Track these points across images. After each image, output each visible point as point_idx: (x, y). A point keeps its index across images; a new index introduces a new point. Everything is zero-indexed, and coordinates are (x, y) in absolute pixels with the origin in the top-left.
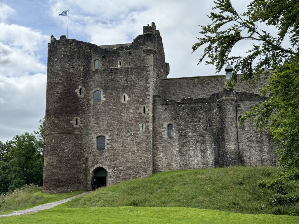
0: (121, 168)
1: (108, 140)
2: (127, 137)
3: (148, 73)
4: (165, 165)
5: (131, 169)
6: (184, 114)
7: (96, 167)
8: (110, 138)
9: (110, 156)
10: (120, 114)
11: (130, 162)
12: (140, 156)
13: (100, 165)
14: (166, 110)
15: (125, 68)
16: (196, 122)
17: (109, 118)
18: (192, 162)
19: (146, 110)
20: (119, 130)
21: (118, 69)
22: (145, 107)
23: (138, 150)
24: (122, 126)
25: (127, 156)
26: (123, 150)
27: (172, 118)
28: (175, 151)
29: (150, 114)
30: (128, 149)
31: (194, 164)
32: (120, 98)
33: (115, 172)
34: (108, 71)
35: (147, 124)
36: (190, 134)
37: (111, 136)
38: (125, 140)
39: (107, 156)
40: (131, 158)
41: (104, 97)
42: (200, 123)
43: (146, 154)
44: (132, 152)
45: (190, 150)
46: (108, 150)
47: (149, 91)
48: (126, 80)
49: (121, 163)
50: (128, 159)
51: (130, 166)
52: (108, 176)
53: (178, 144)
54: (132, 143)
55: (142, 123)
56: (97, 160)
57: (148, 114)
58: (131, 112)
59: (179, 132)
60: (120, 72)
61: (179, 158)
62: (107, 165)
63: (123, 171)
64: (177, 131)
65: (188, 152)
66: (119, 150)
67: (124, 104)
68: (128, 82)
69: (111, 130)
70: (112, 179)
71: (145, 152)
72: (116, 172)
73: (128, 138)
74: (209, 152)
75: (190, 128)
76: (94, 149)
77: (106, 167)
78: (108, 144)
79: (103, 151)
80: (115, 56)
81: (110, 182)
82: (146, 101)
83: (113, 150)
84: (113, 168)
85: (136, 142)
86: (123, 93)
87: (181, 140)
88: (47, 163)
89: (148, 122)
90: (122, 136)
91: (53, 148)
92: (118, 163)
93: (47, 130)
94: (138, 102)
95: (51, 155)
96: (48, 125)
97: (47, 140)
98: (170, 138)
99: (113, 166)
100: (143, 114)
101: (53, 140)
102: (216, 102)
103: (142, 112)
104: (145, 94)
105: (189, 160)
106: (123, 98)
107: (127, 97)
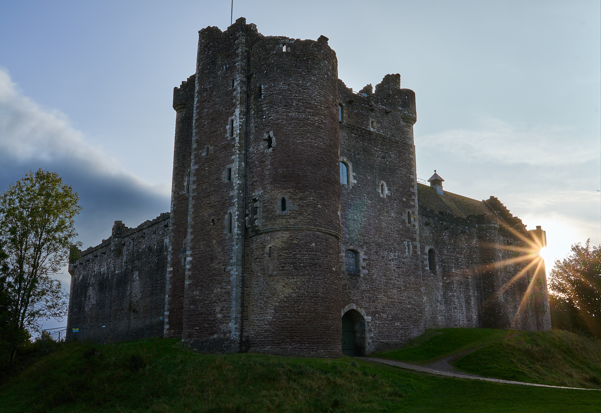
0: (384, 316)
1: (364, 260)
2: (390, 260)
4: (429, 318)
5: (398, 319)
6: (445, 236)
7: (347, 308)
8: (366, 257)
9: (368, 290)
10: (379, 216)
11: (396, 306)
12: (408, 298)
13: (353, 306)
14: (427, 224)
15: (381, 136)
16: (458, 253)
17: (363, 220)
18: (457, 316)
19: (412, 219)
20: (379, 245)
21: (372, 134)
22: (411, 213)
24: (382, 238)
25: (391, 295)
26: (386, 282)
27: (433, 240)
28: (439, 295)
29: (417, 227)
30: (392, 282)
31: (459, 320)
32: (377, 186)
33: (376, 321)
34: (357, 130)
35: (414, 243)
36: (453, 270)
37: (367, 253)
38: (388, 266)
39: (363, 291)
40: (397, 299)
41: (355, 178)
42: (462, 256)
43: (416, 295)
44: (398, 288)
45: (454, 296)
46: (365, 279)
49: (384, 307)
50: (393, 300)
51: (396, 314)
52: (367, 329)
53: (442, 284)
54: (397, 272)
55: (408, 240)
56: (348, 296)
57: (414, 226)
58: (392, 217)
59: (442, 265)
60: (374, 139)
61: (444, 307)
62: (365, 308)
63: (387, 322)
64: (440, 263)
65: (453, 299)
66: (381, 281)
67: (383, 200)
68: (386, 161)
69: (367, 243)
70: (373, 336)
71: (414, 291)
72: (378, 322)
73: (392, 263)
74: (473, 303)
75: (453, 261)
77: (363, 312)
78: (363, 268)
79: (356, 279)
80: (365, 108)
81: (370, 341)
82: (412, 203)
83: (372, 281)
84: (373, 314)
85: (402, 271)
86: (381, 179)
87: (445, 278)
88: (297, 290)
89: (415, 240)
90: (383, 257)
91: (314, 260)
92: (380, 306)
93: (294, 218)
94: (401, 201)
95: (309, 274)
96: (297, 208)
97: (293, 240)
98: (432, 273)
99: (372, 309)
100: (408, 225)
101: (314, 244)
102: (475, 228)
103: (407, 221)
104: (409, 191)
105: (454, 312)
106: (380, 187)
107: (386, 189)
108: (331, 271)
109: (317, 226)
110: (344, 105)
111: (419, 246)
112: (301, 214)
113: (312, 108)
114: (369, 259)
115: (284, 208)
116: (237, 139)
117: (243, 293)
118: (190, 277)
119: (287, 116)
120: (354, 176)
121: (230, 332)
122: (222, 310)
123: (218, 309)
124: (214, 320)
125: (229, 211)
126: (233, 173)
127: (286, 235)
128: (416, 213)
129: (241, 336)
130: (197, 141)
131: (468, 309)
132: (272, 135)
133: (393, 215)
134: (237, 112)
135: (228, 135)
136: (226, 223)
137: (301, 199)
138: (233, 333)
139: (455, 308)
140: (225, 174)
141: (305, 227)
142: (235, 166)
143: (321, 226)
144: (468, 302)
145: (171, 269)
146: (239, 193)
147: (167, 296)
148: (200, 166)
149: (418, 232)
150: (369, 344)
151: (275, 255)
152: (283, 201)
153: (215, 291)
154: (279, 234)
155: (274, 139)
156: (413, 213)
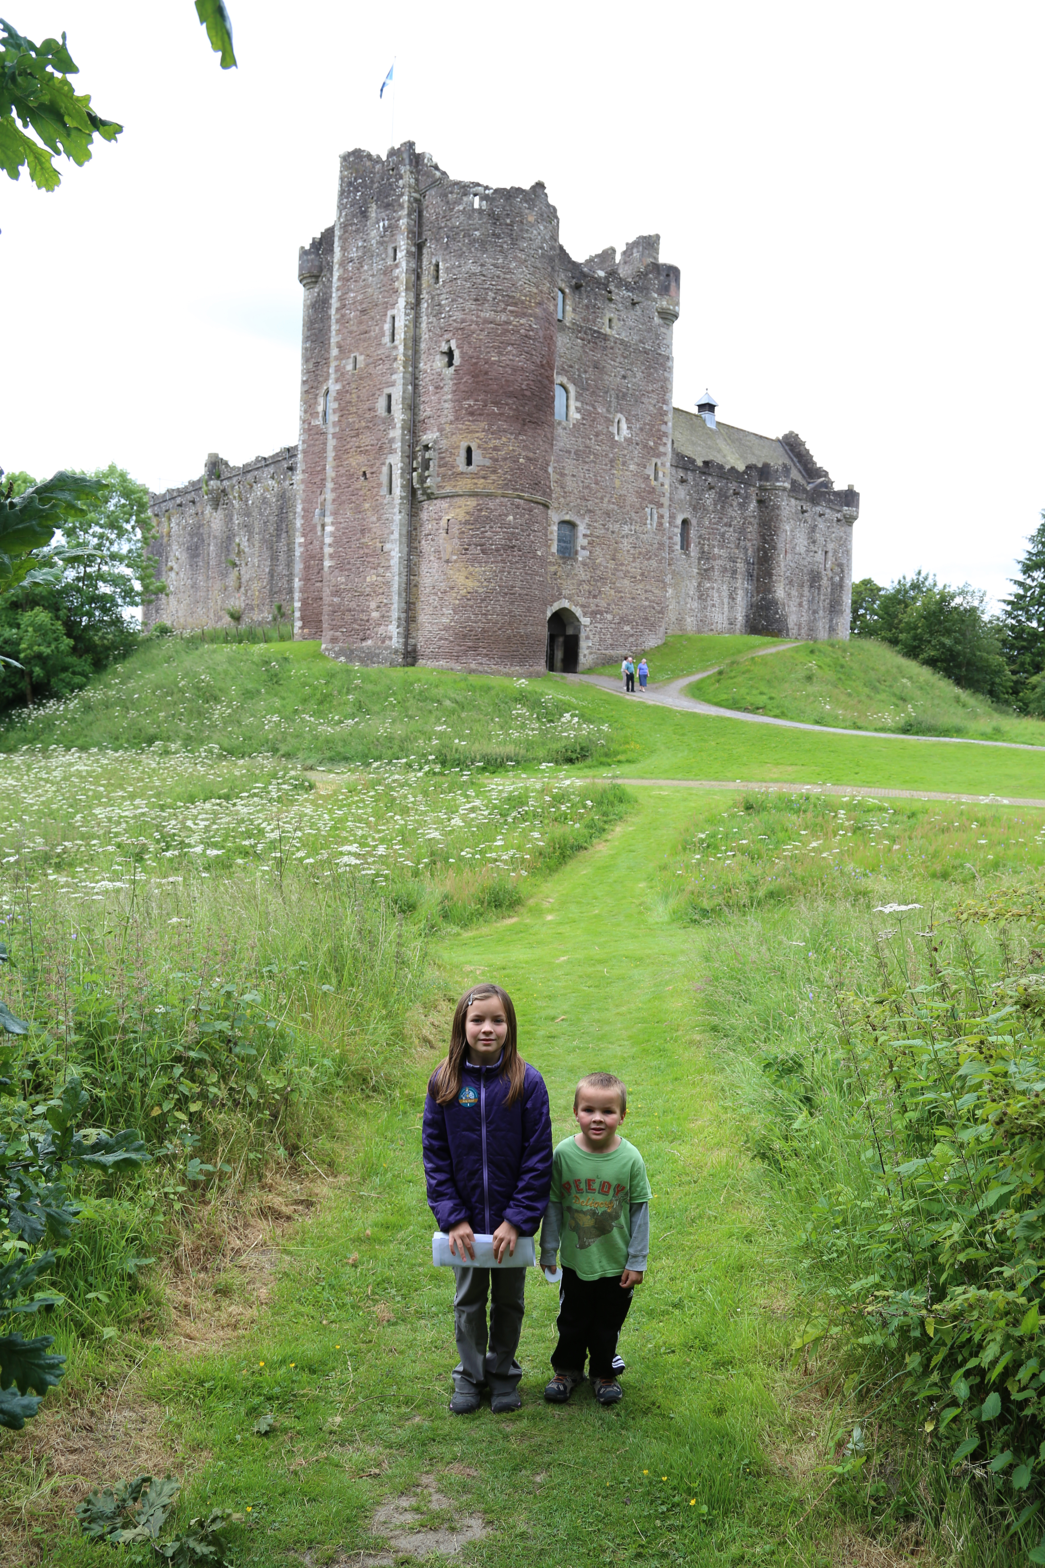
0: (609, 617)
1: (585, 536)
2: (623, 537)
3: (666, 374)
4: (674, 620)
5: (629, 622)
6: (709, 498)
7: (556, 607)
8: (588, 532)
9: (588, 581)
11: (627, 603)
12: (646, 591)
13: (565, 604)
14: (683, 481)
15: (622, 342)
16: (726, 525)
18: (714, 616)
19: (660, 474)
20: (608, 514)
21: (609, 339)
22: (659, 464)
23: (642, 574)
24: (613, 503)
25: (621, 587)
26: (615, 569)
27: (690, 505)
28: (691, 586)
29: (666, 486)
30: (624, 568)
31: (717, 622)
32: (611, 423)
33: (597, 625)
34: (585, 333)
35: (660, 510)
36: (716, 550)
37: (590, 525)
38: (620, 545)
39: (581, 581)
40: (630, 594)
41: (578, 410)
42: (731, 529)
43: (657, 587)
44: (632, 577)
45: (713, 588)
46: (584, 564)
47: (666, 423)
48: (624, 377)
49: (609, 605)
50: (623, 595)
51: (626, 615)
52: (583, 635)
53: (697, 571)
54: (632, 554)
55: (652, 506)
56: (559, 588)
57: (662, 485)
58: (631, 471)
59: (700, 543)
60: (612, 348)
61: (695, 605)
62: (582, 606)
63: (613, 626)
64: (697, 540)
65: (711, 593)
66: (607, 568)
67: (618, 444)
68: (628, 383)
69: (590, 511)
70: (591, 645)
71: (655, 581)
72: (599, 626)
73: (625, 541)
74: (739, 598)
75: (717, 538)
76: (553, 554)
77: (578, 612)
78: (583, 548)
79: (572, 565)
80: (600, 294)
81: (586, 652)
82: (662, 449)
83: (595, 567)
84: (593, 614)
85: (640, 553)
86: (618, 411)
87: (703, 562)
88: (485, 584)
89: (660, 505)
90: (613, 532)
91: (510, 540)
92: (603, 604)
93: (484, 478)
94: (645, 446)
95: (503, 561)
96: (488, 463)
97: (480, 510)
98: (685, 554)
99: (593, 608)
100: (653, 483)
101: (511, 518)
102: (754, 486)
103: (652, 477)
104: (659, 430)
105: (711, 612)
106: (616, 425)
107: (624, 425)
108: (535, 556)
109: (516, 490)
110: (567, 291)
111: (667, 515)
112: (494, 472)
113: (515, 304)
114: (591, 535)
115: (469, 462)
116: (401, 348)
117: (409, 583)
118: (331, 556)
119: (478, 317)
120: (577, 408)
121: (390, 638)
122: (379, 607)
123: (373, 605)
124: (368, 621)
125: (387, 462)
126: (393, 402)
127: (472, 503)
128: (668, 464)
129: (406, 644)
130: (339, 346)
131: (731, 608)
132: (453, 347)
133: (632, 467)
134: (402, 302)
135: (387, 339)
136: (384, 479)
137: (496, 449)
138: (395, 640)
139: (713, 605)
140: (382, 403)
141: (500, 492)
142: (397, 393)
143: (522, 491)
144: (732, 598)
145: (302, 540)
146: (403, 435)
147: (297, 580)
148: (344, 387)
149: (667, 495)
150: (585, 656)
151: (455, 530)
152: (469, 450)
153: (368, 579)
154: (460, 501)
155: (457, 354)
156: (663, 465)
